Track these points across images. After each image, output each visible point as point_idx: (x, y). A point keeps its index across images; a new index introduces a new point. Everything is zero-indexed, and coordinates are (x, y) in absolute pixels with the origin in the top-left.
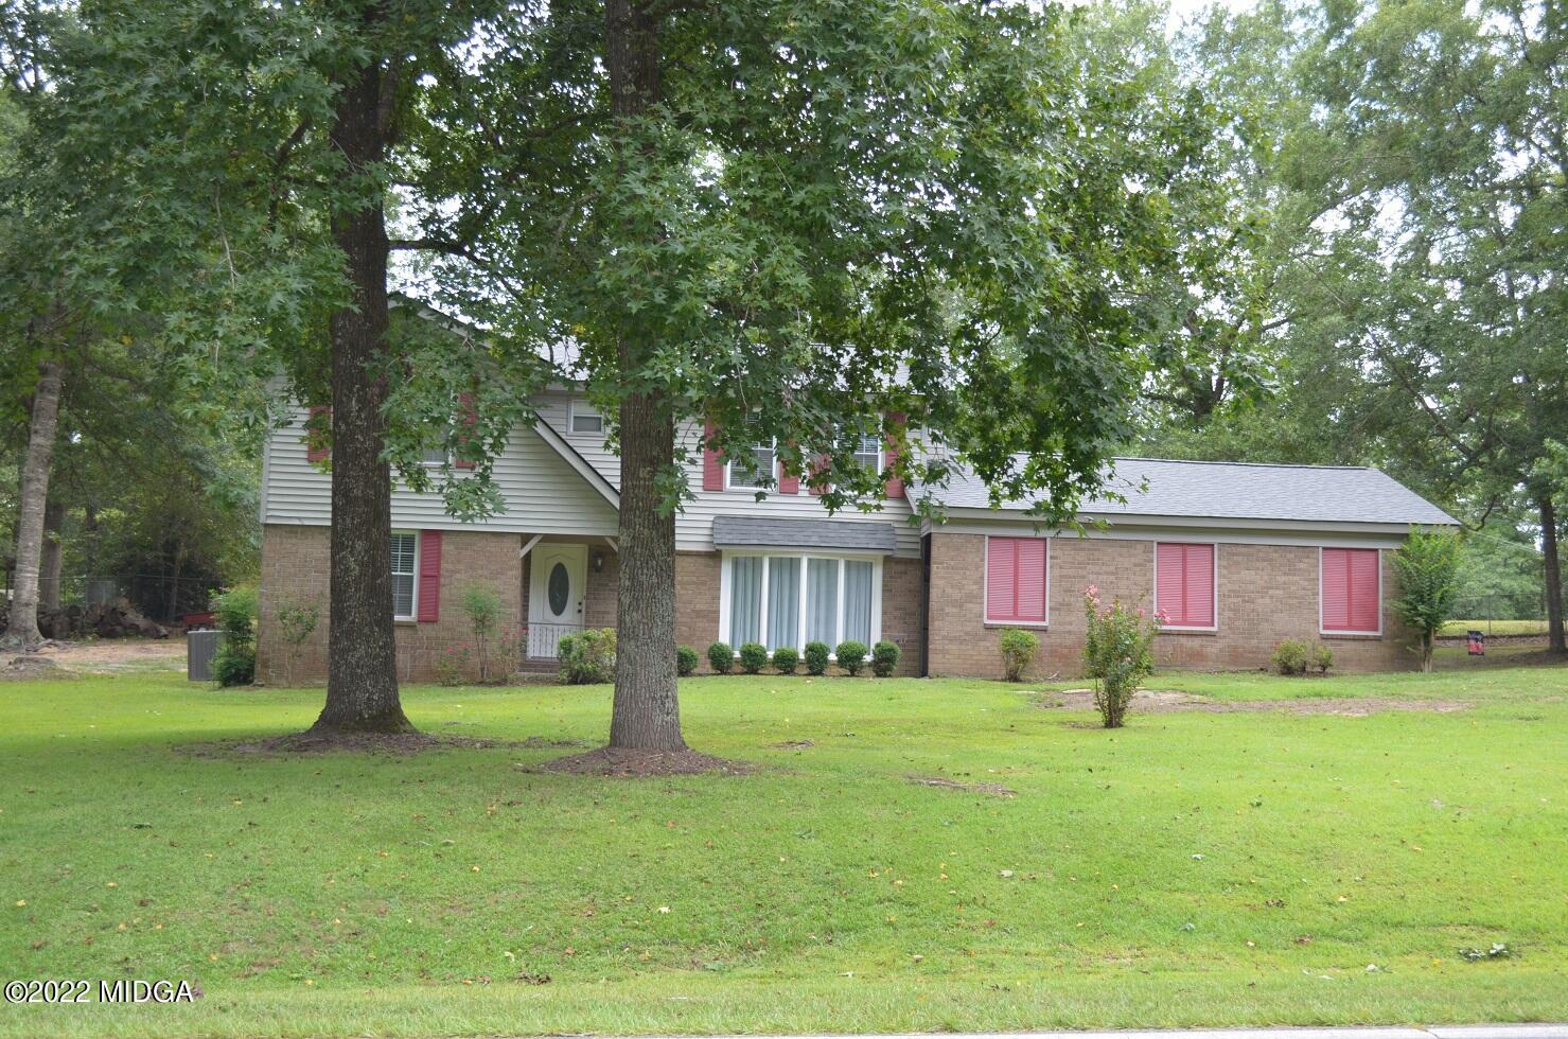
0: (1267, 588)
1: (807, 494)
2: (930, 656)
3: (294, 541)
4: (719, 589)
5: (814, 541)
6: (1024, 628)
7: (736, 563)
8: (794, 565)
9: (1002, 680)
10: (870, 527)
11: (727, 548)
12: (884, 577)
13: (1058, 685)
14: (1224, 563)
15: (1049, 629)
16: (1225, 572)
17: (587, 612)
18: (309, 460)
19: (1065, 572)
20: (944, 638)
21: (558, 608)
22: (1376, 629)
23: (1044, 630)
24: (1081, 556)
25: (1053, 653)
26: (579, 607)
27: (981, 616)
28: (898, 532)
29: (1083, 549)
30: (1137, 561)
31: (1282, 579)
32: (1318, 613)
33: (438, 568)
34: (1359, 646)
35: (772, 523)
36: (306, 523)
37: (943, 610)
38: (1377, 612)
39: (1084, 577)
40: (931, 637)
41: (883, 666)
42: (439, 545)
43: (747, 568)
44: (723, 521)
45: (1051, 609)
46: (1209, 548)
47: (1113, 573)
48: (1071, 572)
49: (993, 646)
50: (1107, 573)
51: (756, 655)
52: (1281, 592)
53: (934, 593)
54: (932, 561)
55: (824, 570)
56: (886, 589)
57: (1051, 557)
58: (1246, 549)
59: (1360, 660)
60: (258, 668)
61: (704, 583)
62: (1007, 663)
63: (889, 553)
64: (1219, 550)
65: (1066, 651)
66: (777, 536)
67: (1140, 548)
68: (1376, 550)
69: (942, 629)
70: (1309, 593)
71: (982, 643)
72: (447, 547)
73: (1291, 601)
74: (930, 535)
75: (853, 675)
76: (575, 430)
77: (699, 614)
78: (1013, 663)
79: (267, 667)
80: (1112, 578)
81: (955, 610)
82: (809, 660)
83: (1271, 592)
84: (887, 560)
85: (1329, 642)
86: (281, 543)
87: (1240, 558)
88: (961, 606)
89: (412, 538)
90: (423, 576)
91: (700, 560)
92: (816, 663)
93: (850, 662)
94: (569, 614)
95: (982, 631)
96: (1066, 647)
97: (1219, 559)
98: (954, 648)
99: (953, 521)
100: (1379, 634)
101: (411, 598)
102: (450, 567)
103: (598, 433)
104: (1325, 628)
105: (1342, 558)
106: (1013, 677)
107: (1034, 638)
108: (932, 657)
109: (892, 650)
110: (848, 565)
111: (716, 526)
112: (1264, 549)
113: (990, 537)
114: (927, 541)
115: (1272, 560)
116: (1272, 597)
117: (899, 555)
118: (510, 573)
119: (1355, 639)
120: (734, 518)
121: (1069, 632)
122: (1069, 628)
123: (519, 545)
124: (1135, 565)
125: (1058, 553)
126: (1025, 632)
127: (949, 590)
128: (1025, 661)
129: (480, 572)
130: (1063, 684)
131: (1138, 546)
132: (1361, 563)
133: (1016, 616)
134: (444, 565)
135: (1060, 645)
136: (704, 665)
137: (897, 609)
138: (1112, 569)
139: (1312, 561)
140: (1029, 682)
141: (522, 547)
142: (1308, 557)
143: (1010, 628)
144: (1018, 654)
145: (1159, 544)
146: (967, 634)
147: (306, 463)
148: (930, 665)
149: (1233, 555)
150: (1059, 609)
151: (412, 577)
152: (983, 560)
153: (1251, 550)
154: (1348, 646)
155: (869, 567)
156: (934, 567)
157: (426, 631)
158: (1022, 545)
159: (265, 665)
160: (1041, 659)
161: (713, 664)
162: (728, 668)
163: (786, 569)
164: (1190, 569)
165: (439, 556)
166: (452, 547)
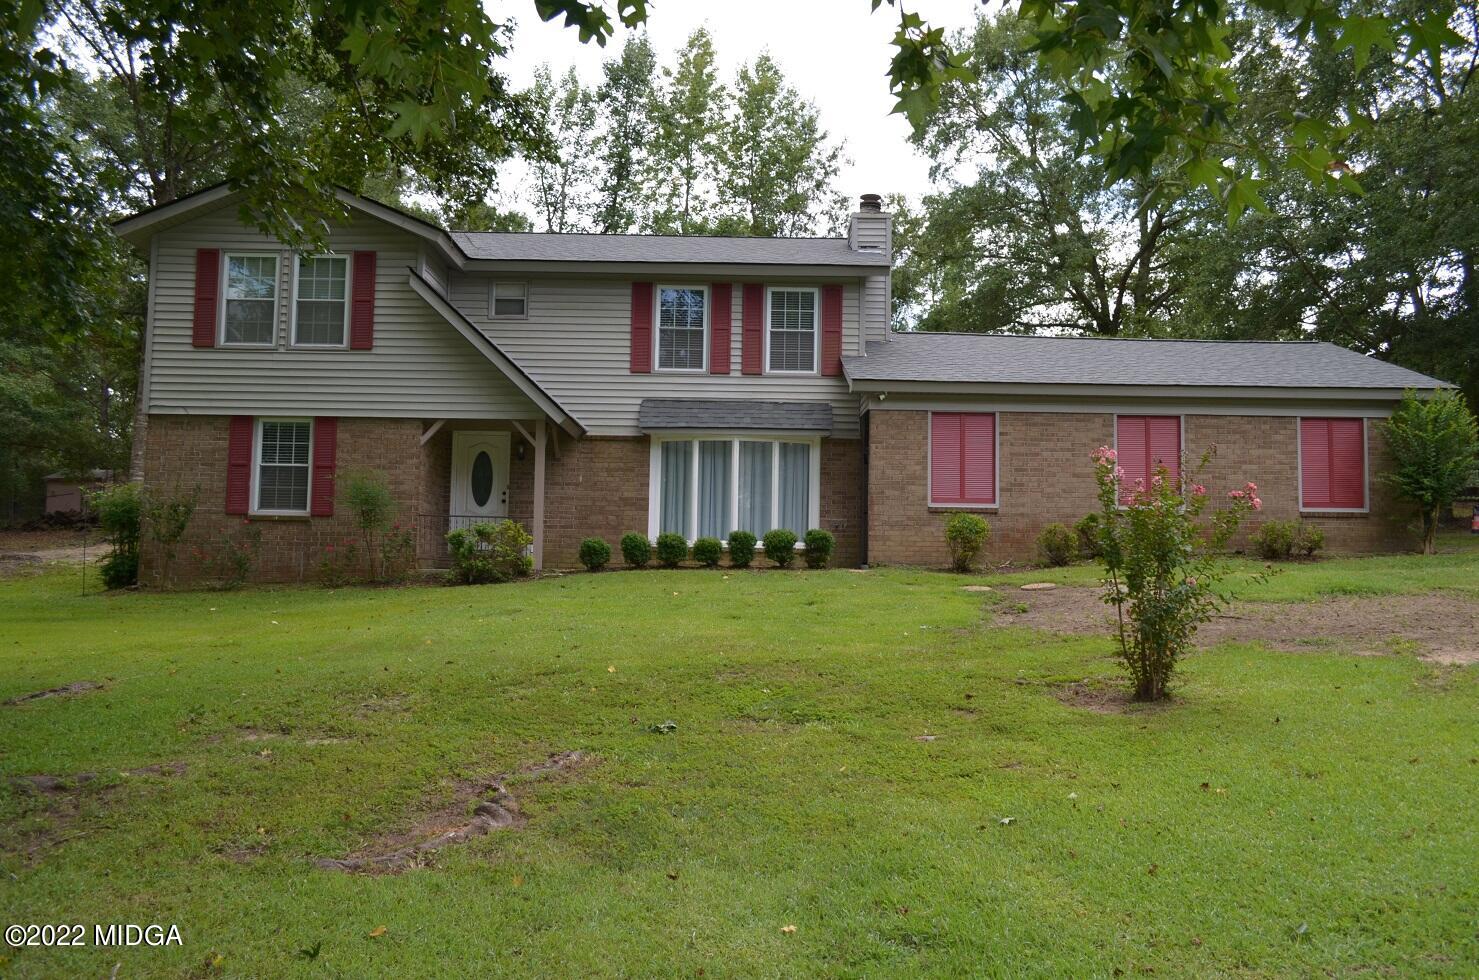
0: (1239, 462)
1: (739, 374)
2: (870, 543)
3: (180, 432)
4: (648, 475)
5: (747, 422)
6: (973, 511)
7: (666, 448)
8: (726, 447)
9: (950, 571)
10: (805, 407)
11: (658, 431)
12: (822, 459)
13: (1015, 577)
14: (1191, 436)
15: (1000, 512)
16: (1193, 446)
17: (510, 503)
18: (195, 345)
19: (1016, 449)
20: (885, 523)
21: (481, 498)
22: (1362, 506)
23: (994, 513)
24: (1034, 432)
25: (1005, 538)
26: (502, 497)
27: (925, 498)
28: (835, 412)
29: (1035, 425)
30: (1096, 436)
31: (1255, 452)
32: (1296, 489)
33: (333, 458)
34: (1344, 525)
35: (702, 405)
36: (191, 412)
37: (883, 492)
38: (1361, 485)
39: (1037, 454)
40: (870, 523)
41: (817, 555)
42: (334, 434)
43: (676, 454)
44: (650, 404)
45: (1001, 490)
46: (1174, 421)
47: (1068, 450)
48: (1023, 450)
49: (938, 531)
50: (1062, 450)
51: (673, 547)
52: (1254, 467)
53: (874, 475)
54: (871, 440)
55: (757, 453)
56: (824, 472)
57: (1001, 434)
58: (1215, 421)
59: (1345, 541)
60: (142, 569)
61: (632, 470)
62: (954, 551)
63: (827, 434)
64: (1186, 422)
65: (1018, 536)
66: (707, 418)
67: (1099, 421)
68: (1361, 419)
69: (882, 513)
70: (1287, 467)
71: (927, 529)
72: (342, 435)
73: (1266, 477)
74: (868, 411)
75: (782, 567)
76: (497, 313)
77: (626, 501)
78: (960, 551)
79: (152, 568)
80: (1068, 455)
81: (896, 493)
82: (732, 551)
83: (1244, 467)
84: (825, 442)
85: (1310, 521)
86: (167, 434)
87: (1209, 431)
88: (903, 489)
89: (307, 426)
90: (316, 467)
91: (629, 446)
92: (741, 553)
93: (780, 552)
94: (493, 504)
95: (926, 515)
96: (1018, 531)
97: (1186, 432)
98: (895, 534)
99: (893, 397)
100: (1365, 510)
101: (306, 490)
102: (345, 456)
103: (521, 316)
104: (1305, 505)
105: (1323, 428)
106: (961, 568)
107: (984, 522)
108: (871, 544)
109: (825, 538)
110: (784, 447)
111: (643, 409)
112: (1236, 420)
113: (934, 413)
114: (866, 419)
115: (1244, 432)
116: (1245, 473)
117: (837, 435)
118: (410, 462)
119: (1339, 517)
120: (663, 400)
121: (1022, 515)
122: (1021, 510)
123: (421, 431)
124: (1093, 441)
125: (1009, 429)
126: (971, 516)
127: (889, 472)
128: (975, 549)
129: (378, 461)
130: (1019, 575)
131: (1096, 420)
132: (1342, 433)
133: (962, 498)
134: (339, 454)
135: (1012, 530)
136: (617, 558)
137: (834, 493)
138: (1068, 445)
139: (1289, 432)
140: (980, 572)
141: (424, 433)
142: (1285, 428)
143: (958, 512)
144: (966, 541)
145: (1119, 417)
146: (909, 518)
147: (192, 349)
148: (870, 554)
149: (1202, 427)
150: (1010, 490)
151: (307, 468)
152: (926, 438)
153: (1222, 422)
154: (1333, 524)
155: (806, 449)
156: (873, 447)
157: (320, 525)
158: (969, 421)
159: (149, 565)
160: (991, 544)
161: (626, 557)
162: (645, 561)
163: (717, 452)
164: (1153, 443)
165: (334, 446)
166: (347, 435)
